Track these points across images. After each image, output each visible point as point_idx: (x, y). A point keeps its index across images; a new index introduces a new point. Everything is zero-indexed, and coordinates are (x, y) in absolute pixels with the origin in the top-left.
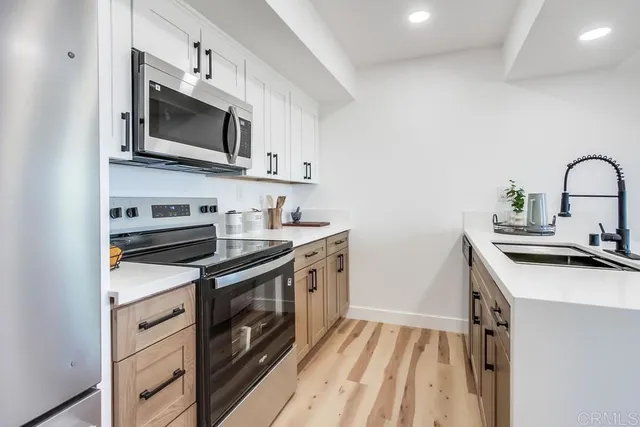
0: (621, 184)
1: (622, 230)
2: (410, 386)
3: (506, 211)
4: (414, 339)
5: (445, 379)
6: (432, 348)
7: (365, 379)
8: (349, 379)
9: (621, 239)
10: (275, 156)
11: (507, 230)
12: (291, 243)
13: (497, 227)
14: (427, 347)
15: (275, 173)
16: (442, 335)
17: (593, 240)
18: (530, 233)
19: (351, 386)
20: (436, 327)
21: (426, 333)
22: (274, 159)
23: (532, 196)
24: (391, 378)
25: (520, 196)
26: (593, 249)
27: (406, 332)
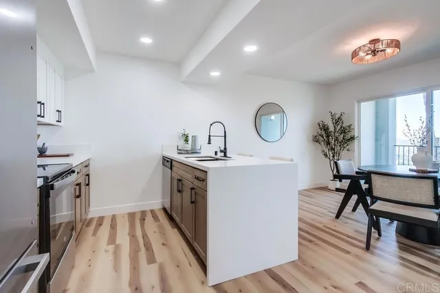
0: (225, 132)
1: (225, 149)
2: (145, 236)
3: (181, 143)
4: (138, 217)
5: (161, 227)
6: (149, 218)
7: (118, 241)
8: (108, 245)
9: (224, 151)
10: (43, 104)
11: (183, 152)
12: (72, 165)
13: (179, 152)
14: (146, 218)
15: (43, 117)
16: (152, 211)
17: (216, 153)
18: (192, 153)
19: (111, 247)
20: (148, 209)
21: (143, 213)
22: (42, 106)
23: (193, 137)
24: (133, 236)
25: (187, 136)
26: (216, 157)
27: (132, 216)
